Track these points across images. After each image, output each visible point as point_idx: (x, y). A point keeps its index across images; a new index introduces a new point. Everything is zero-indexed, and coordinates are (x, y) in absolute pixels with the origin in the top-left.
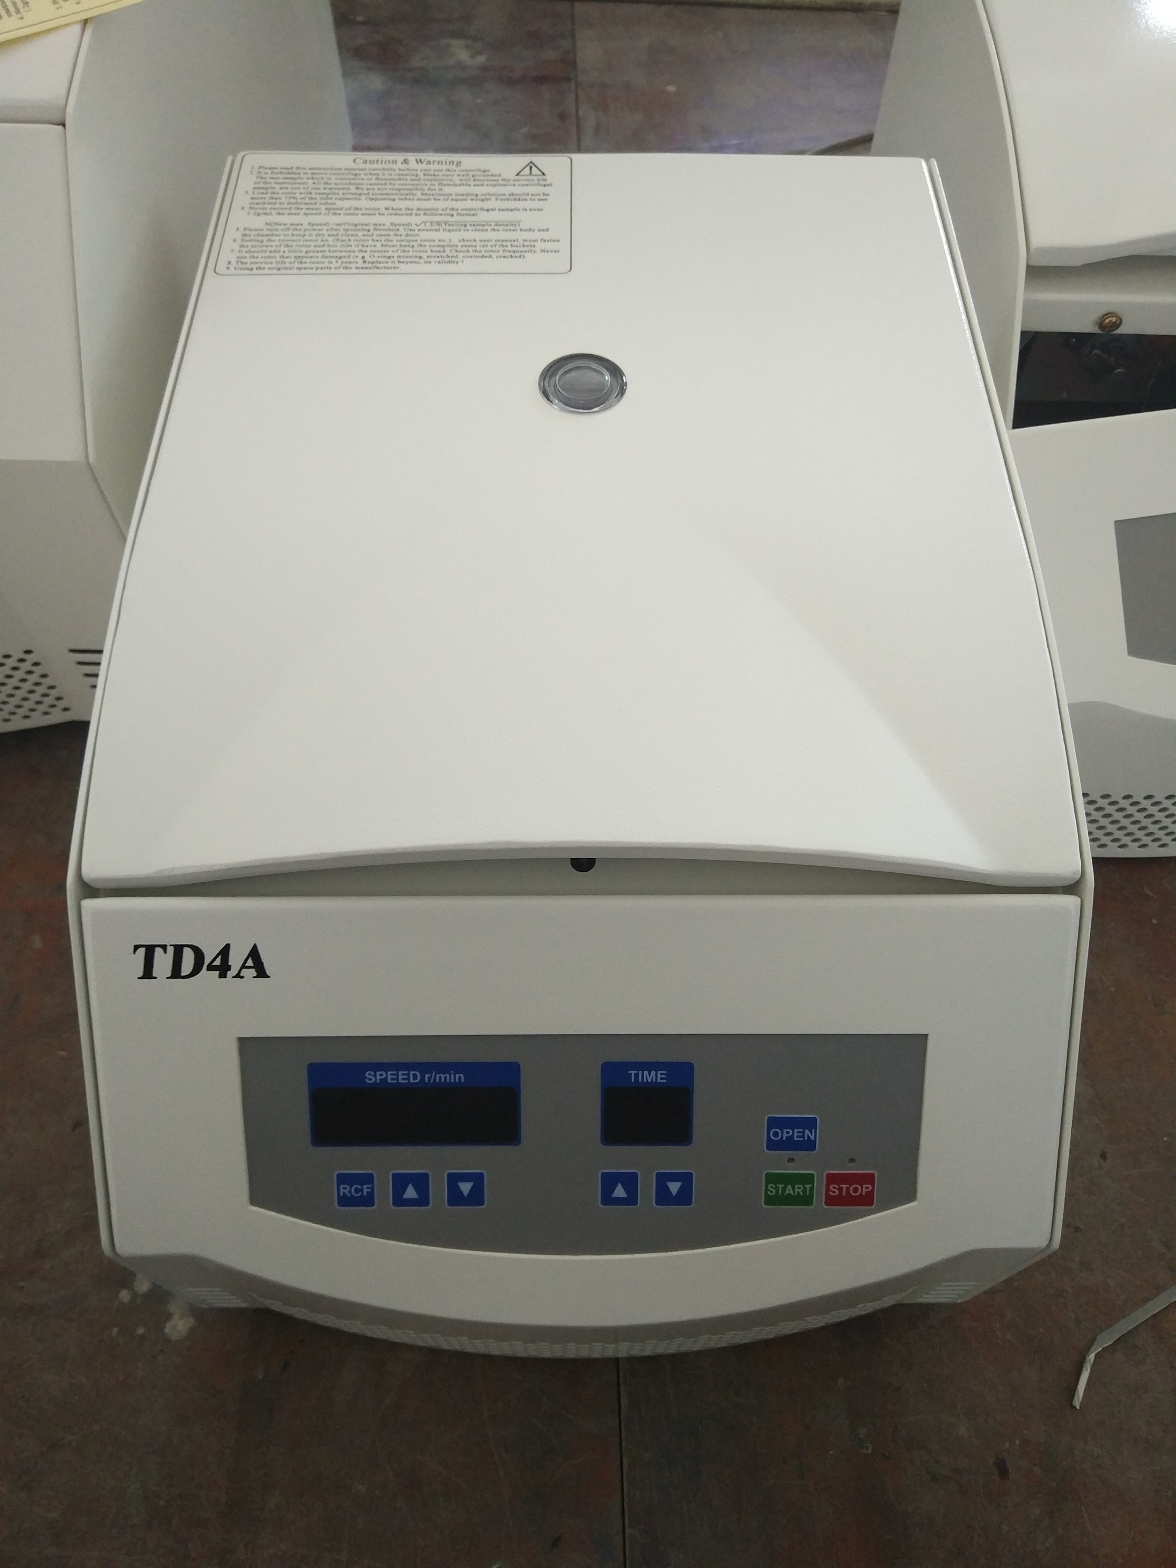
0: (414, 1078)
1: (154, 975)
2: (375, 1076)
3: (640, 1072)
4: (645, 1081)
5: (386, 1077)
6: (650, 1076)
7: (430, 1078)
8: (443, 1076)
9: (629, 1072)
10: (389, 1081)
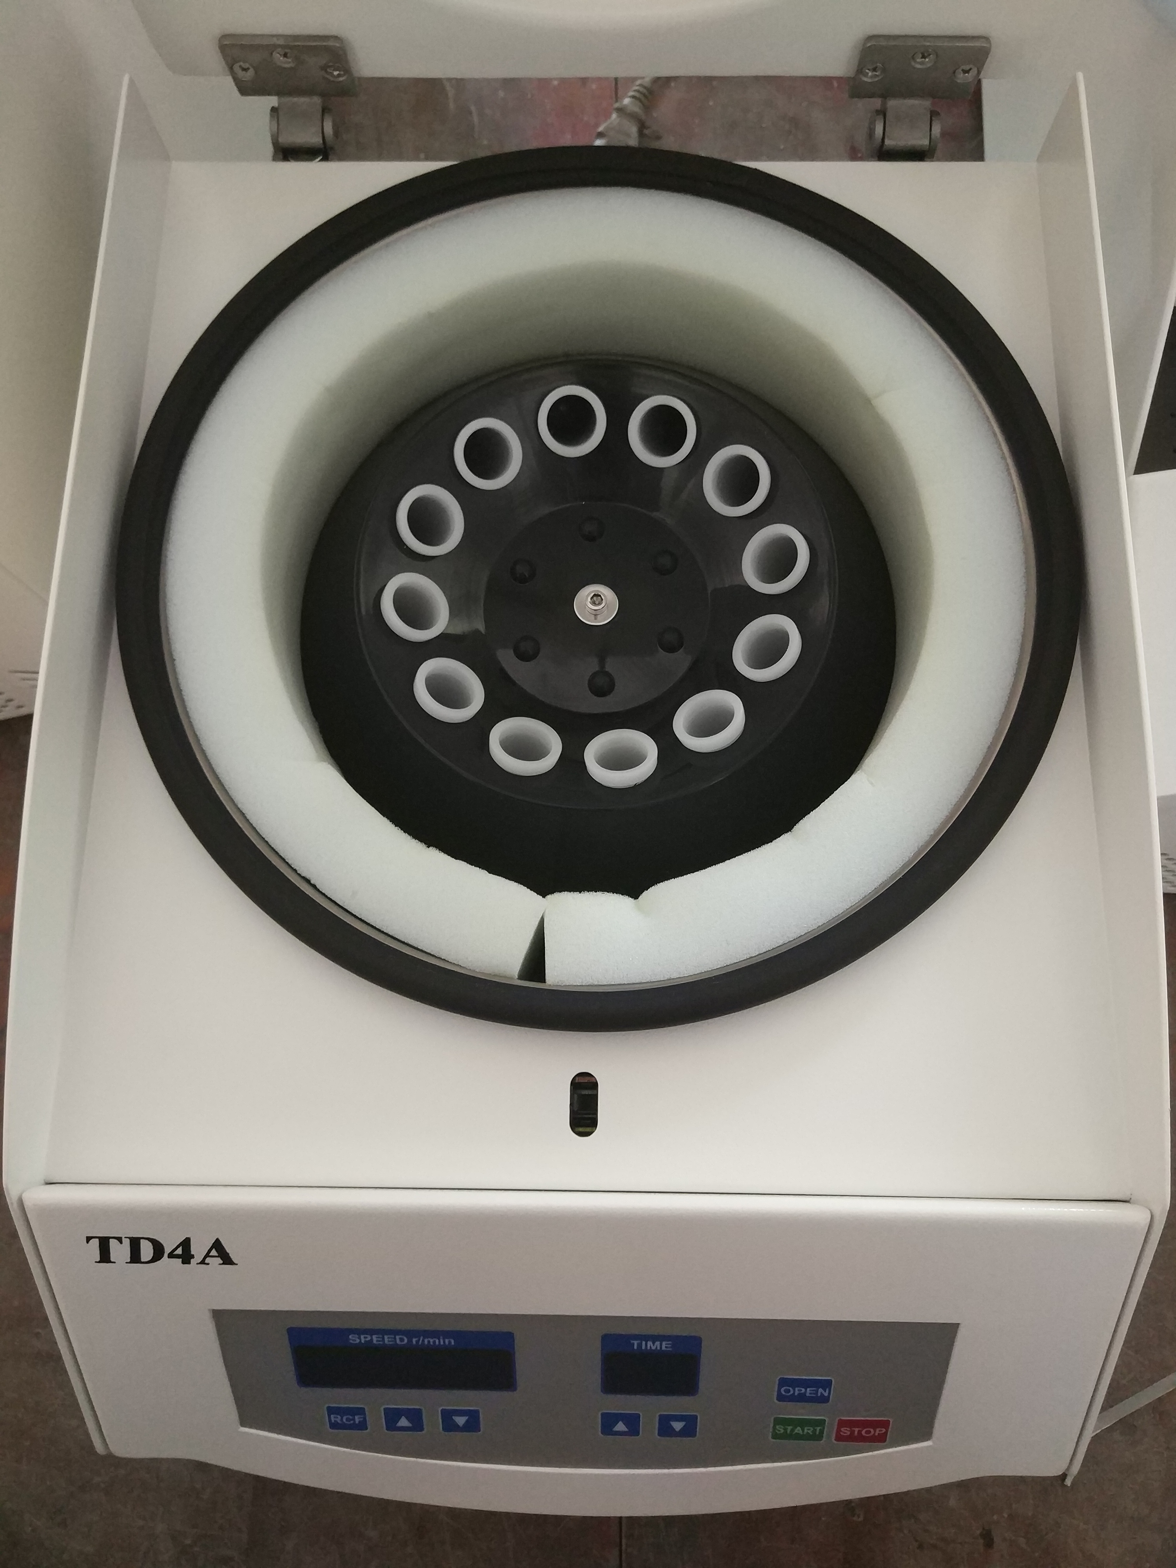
0: (401, 1341)
1: (112, 1260)
2: (360, 1338)
3: (644, 1343)
4: (649, 1348)
5: (372, 1339)
6: (653, 1345)
7: (417, 1342)
8: (431, 1341)
9: (632, 1342)
10: (375, 1342)
